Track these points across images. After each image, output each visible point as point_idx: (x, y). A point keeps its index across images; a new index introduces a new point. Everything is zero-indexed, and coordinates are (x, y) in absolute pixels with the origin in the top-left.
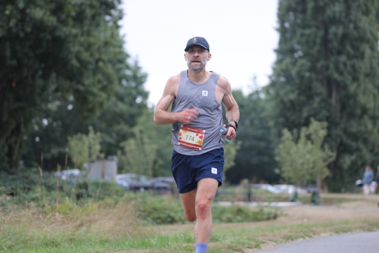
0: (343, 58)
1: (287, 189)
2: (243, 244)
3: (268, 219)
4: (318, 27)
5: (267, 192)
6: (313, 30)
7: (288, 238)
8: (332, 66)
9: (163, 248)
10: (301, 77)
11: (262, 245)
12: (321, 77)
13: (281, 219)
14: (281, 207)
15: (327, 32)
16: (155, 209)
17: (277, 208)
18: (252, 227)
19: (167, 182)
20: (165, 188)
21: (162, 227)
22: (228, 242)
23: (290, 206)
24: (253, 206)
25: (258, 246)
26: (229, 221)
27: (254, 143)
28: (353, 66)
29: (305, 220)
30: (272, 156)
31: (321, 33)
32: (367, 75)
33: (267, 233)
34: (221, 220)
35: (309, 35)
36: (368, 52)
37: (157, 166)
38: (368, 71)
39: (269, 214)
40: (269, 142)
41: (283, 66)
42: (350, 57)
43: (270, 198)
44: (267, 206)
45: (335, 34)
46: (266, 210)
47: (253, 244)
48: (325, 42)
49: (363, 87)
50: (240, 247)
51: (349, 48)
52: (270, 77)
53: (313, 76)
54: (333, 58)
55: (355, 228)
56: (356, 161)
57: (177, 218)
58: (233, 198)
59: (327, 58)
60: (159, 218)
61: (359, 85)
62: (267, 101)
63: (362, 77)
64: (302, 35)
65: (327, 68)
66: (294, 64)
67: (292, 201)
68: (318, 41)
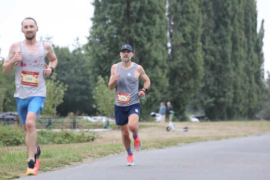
0: (140, 25)
1: (102, 119)
2: (70, 159)
3: (88, 141)
4: (122, 2)
5: (87, 121)
6: (119, 4)
7: (102, 154)
8: (132, 30)
9: (11, 163)
10: (111, 39)
11: (83, 160)
12: (125, 38)
13: (97, 141)
14: (97, 132)
15: (128, 6)
16: (5, 135)
17: (94, 133)
18: (76, 147)
19: (14, 115)
20: (12, 119)
21: (10, 148)
22: (59, 158)
23: (104, 131)
24: (77, 132)
25: (80, 160)
26: (60, 142)
27: (77, 86)
28: (148, 30)
29: (114, 141)
30: (90, 95)
31: (125, 6)
32: (157, 37)
33: (87, 151)
34: (54, 142)
35: (116, 8)
36: (158, 20)
37: (6, 103)
38: (158, 34)
39: (89, 137)
40: (89, 85)
41: (98, 30)
42: (145, 24)
43: (89, 126)
44: (87, 132)
45: (135, 8)
46: (86, 135)
47: (77, 158)
48: (128, 13)
49: (155, 45)
50: (67, 161)
51: (144, 17)
52: (88, 38)
53: (120, 37)
54: (133, 25)
55: (150, 146)
56: (150, 98)
57: (21, 141)
58: (63, 126)
59: (129, 25)
60: (8, 141)
61: (152, 44)
62: (87, 55)
63: (154, 38)
64: (111, 8)
65: (130, 32)
66: (106, 29)
67: (105, 128)
68: (123, 12)
